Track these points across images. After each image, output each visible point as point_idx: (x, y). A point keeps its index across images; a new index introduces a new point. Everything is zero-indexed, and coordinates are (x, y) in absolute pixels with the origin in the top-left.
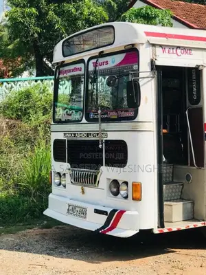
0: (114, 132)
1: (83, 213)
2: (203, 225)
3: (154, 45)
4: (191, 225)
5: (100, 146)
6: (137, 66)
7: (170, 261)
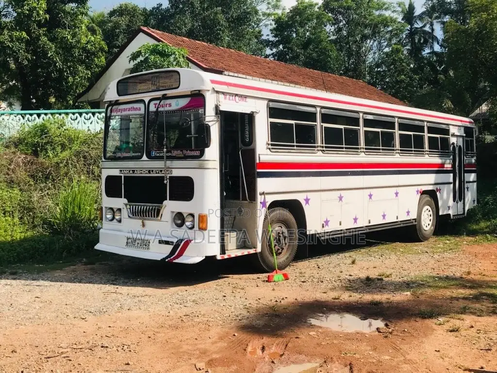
0: (180, 169)
1: (145, 244)
2: (255, 252)
3: (217, 92)
4: (246, 252)
5: (165, 182)
6: (203, 110)
7: (229, 283)
